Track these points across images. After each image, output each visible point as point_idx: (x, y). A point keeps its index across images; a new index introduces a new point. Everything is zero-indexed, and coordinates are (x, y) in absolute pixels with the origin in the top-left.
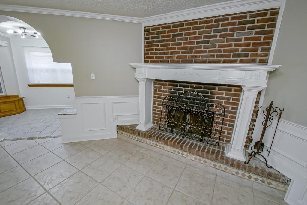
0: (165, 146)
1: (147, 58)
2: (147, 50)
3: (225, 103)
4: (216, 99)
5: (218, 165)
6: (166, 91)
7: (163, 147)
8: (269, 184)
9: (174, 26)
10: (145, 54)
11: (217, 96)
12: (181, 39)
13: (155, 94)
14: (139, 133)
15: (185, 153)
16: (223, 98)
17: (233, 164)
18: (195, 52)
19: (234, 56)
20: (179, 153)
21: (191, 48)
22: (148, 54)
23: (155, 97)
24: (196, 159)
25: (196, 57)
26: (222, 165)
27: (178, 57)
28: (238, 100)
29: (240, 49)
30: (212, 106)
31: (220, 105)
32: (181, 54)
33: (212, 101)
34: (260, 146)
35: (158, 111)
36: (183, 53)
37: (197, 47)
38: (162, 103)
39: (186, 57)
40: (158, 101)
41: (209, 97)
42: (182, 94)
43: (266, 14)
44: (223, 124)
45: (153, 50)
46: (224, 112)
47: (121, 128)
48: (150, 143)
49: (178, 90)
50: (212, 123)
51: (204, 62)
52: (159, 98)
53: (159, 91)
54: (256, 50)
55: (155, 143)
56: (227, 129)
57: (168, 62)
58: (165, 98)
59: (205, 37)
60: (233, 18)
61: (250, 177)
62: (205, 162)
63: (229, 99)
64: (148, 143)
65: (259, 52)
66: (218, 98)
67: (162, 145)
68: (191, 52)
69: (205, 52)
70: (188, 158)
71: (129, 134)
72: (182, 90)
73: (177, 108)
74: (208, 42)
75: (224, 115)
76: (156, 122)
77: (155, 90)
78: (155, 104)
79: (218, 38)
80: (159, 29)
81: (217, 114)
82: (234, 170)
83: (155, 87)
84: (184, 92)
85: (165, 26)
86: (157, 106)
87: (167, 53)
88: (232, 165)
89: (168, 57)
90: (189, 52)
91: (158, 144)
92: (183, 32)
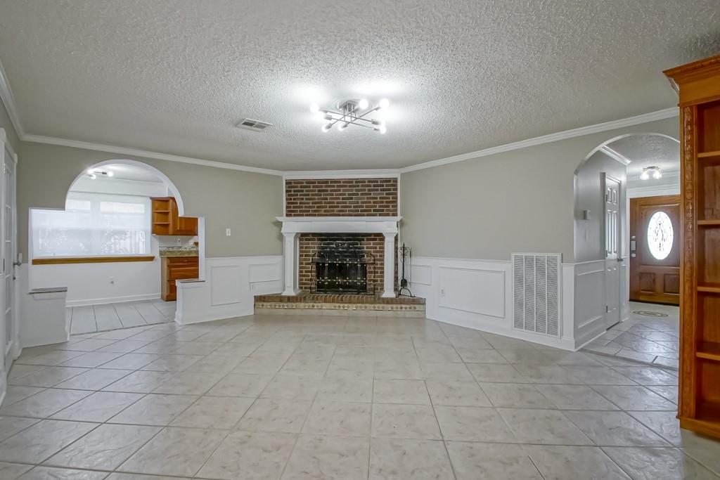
0: (324, 304)
1: (289, 211)
2: (289, 203)
3: (374, 252)
4: (365, 249)
5: (376, 305)
6: (314, 247)
7: (322, 306)
8: (415, 308)
9: (319, 183)
10: (287, 207)
11: (366, 246)
12: (327, 195)
13: (301, 252)
14: (289, 299)
15: (346, 305)
16: (371, 248)
17: (388, 301)
18: (342, 207)
19: (374, 211)
20: (340, 307)
21: (338, 203)
22: (290, 207)
23: (301, 256)
24: (356, 307)
25: (343, 211)
26: (379, 305)
27: (325, 211)
28: (383, 248)
29: (378, 205)
30: (363, 256)
31: (370, 254)
32: (328, 209)
33: (362, 252)
34: (404, 283)
35: (306, 272)
36: (330, 207)
37: (343, 203)
38: (311, 261)
39: (333, 211)
40: (305, 260)
41: (359, 248)
42: (334, 248)
43: (390, 181)
44: (375, 272)
45: (296, 203)
46: (374, 260)
47: (260, 299)
48: (305, 306)
49: (329, 244)
50: (366, 274)
51: (351, 215)
52: (306, 256)
53: (306, 248)
54: (388, 207)
55: (311, 304)
56: (378, 277)
57: (315, 215)
58: (314, 255)
59: (349, 194)
60: (369, 182)
61: (401, 308)
62: (366, 307)
63: (376, 248)
64: (302, 307)
65: (391, 208)
66: (367, 248)
67: (320, 304)
68: (338, 207)
69: (350, 207)
70: (350, 309)
71: (273, 304)
72: (332, 244)
73: (329, 264)
74: (352, 198)
75: (374, 263)
76: (303, 286)
77: (301, 248)
78: (301, 263)
79: (359, 196)
80: (303, 183)
81: (369, 264)
82: (389, 306)
83: (300, 244)
84: (334, 246)
85: (309, 182)
86: (304, 265)
87: (314, 207)
88: (388, 303)
89: (315, 211)
90: (335, 207)
91: (315, 304)
92: (329, 189)
